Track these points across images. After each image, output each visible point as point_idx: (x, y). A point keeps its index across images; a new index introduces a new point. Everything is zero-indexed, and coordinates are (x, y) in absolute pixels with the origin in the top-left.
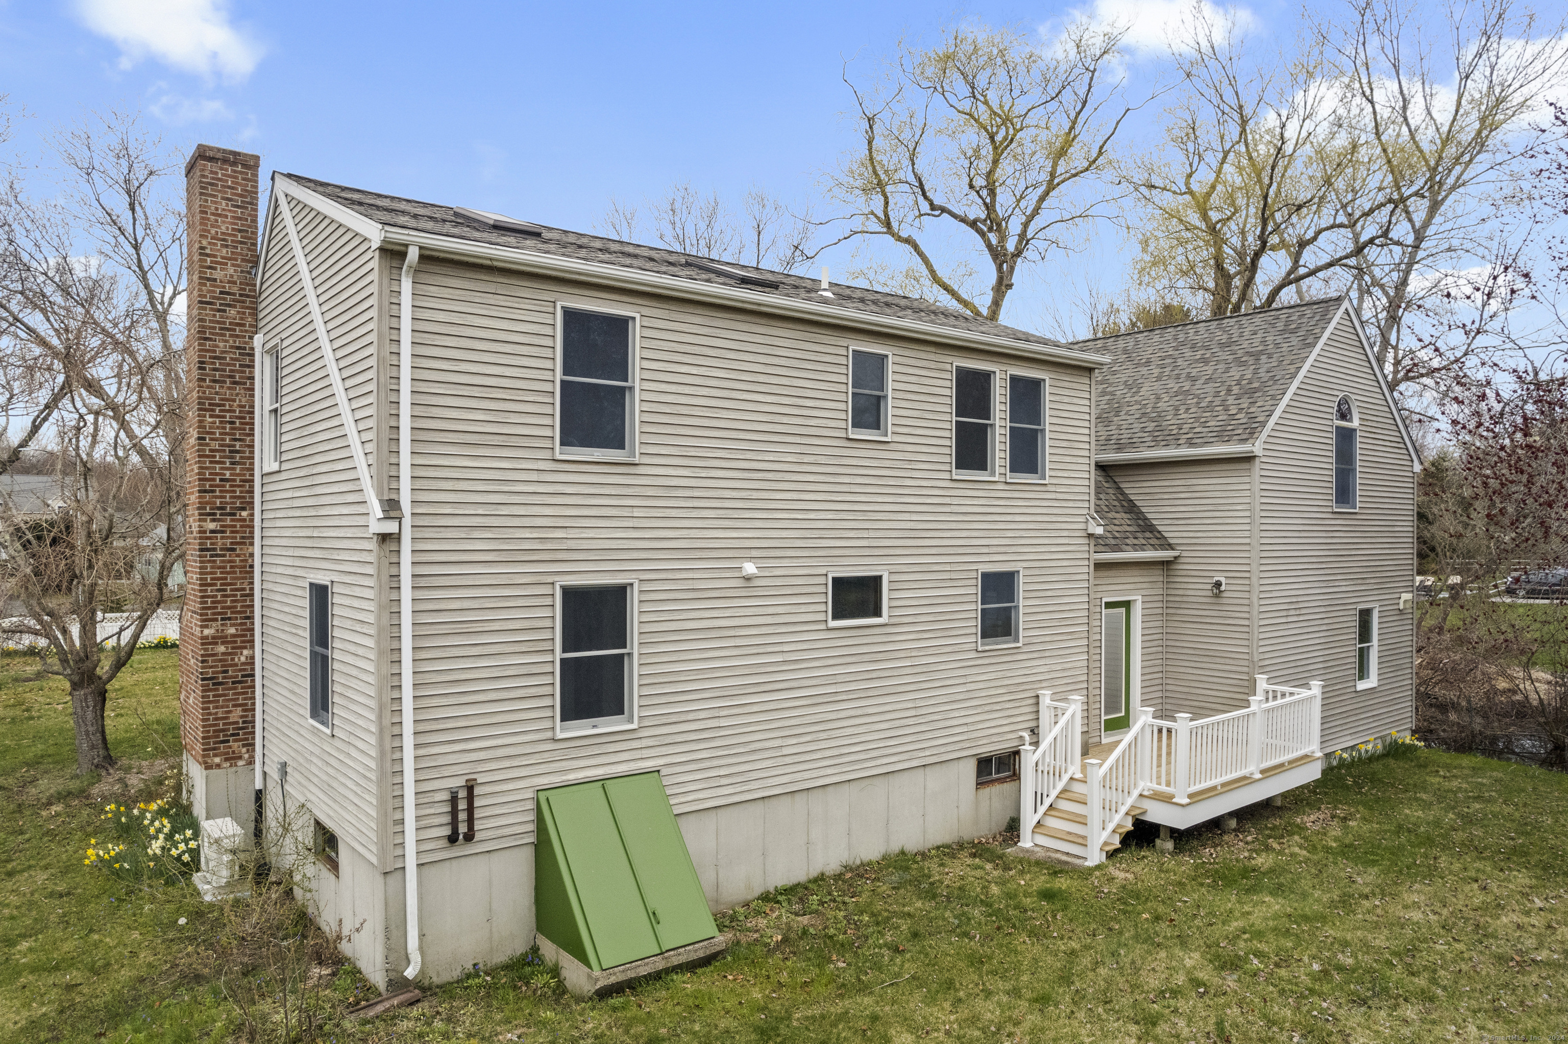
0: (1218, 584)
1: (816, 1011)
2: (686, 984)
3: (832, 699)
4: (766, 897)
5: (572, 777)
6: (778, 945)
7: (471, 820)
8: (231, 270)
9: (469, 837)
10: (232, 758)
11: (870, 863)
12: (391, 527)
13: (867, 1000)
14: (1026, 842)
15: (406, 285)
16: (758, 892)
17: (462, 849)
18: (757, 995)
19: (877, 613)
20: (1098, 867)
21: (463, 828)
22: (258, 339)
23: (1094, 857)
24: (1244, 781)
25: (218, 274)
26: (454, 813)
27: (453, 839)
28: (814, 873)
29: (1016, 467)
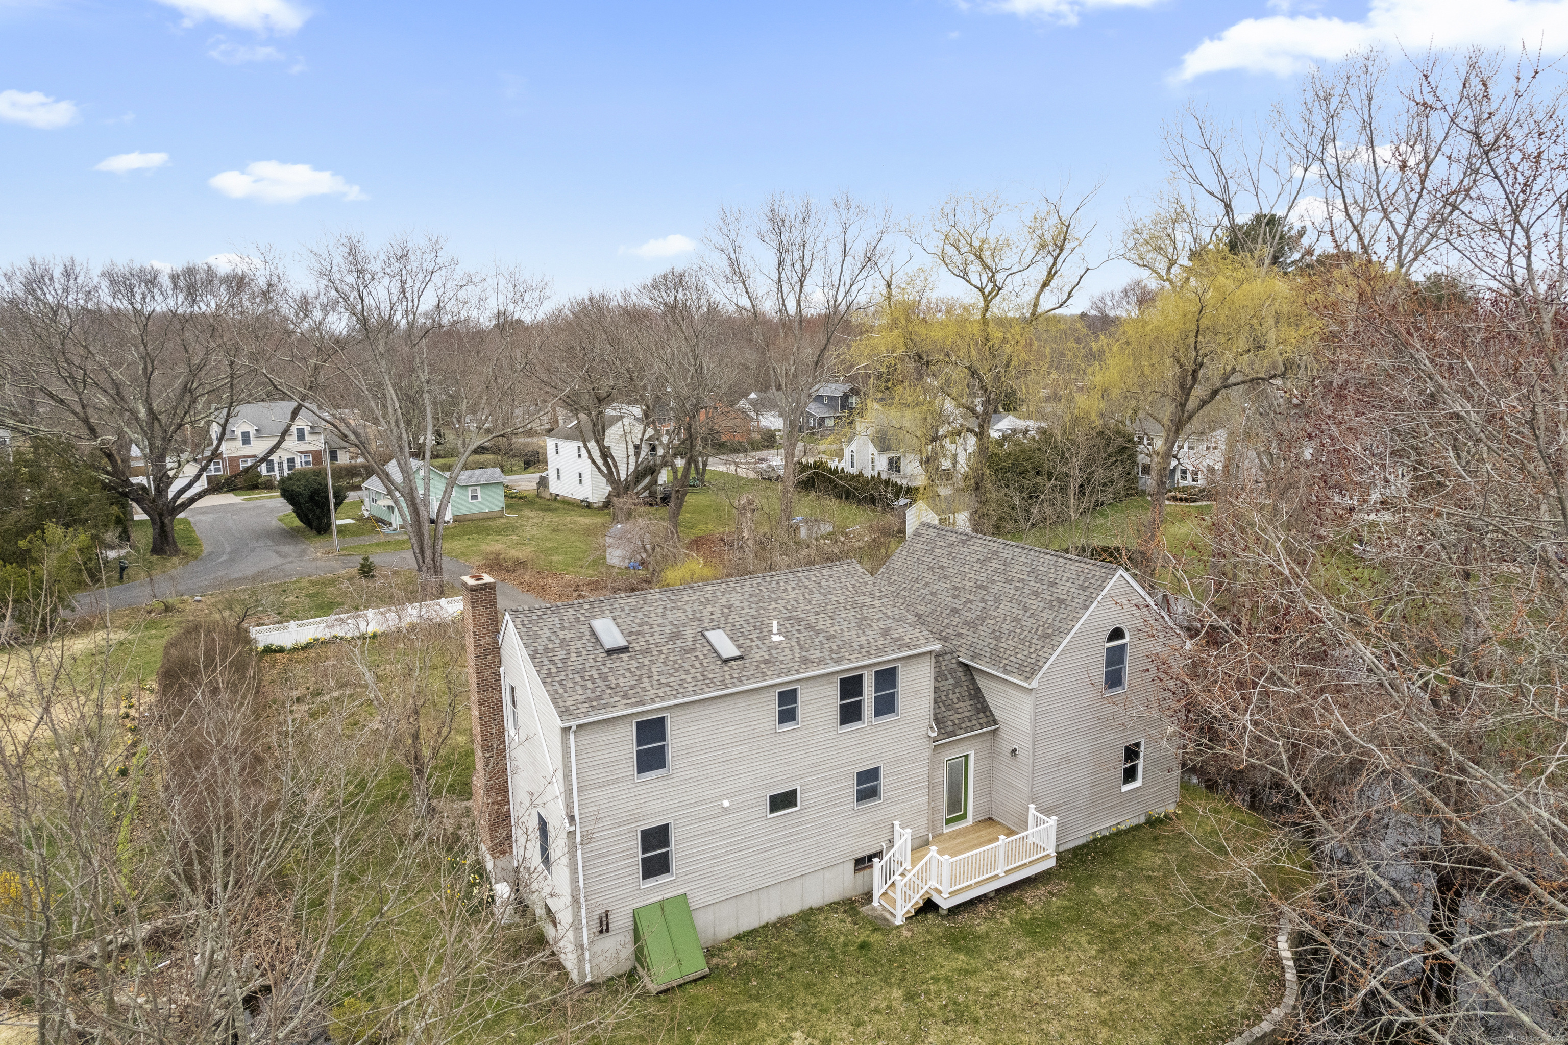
0: (1015, 750)
1: (737, 1008)
2: (692, 990)
3: (772, 848)
4: (738, 937)
5: (648, 902)
6: (735, 968)
7: (607, 924)
8: (487, 638)
9: (607, 930)
10: (503, 853)
11: (792, 916)
12: (572, 828)
13: (757, 1005)
14: (875, 904)
15: (572, 736)
16: (734, 934)
17: (605, 935)
18: (716, 998)
19: (796, 805)
20: (898, 927)
21: (605, 927)
22: (501, 669)
23: (898, 921)
24: (996, 877)
25: (482, 642)
26: (601, 922)
27: (601, 932)
28: (763, 923)
29: (878, 713)
